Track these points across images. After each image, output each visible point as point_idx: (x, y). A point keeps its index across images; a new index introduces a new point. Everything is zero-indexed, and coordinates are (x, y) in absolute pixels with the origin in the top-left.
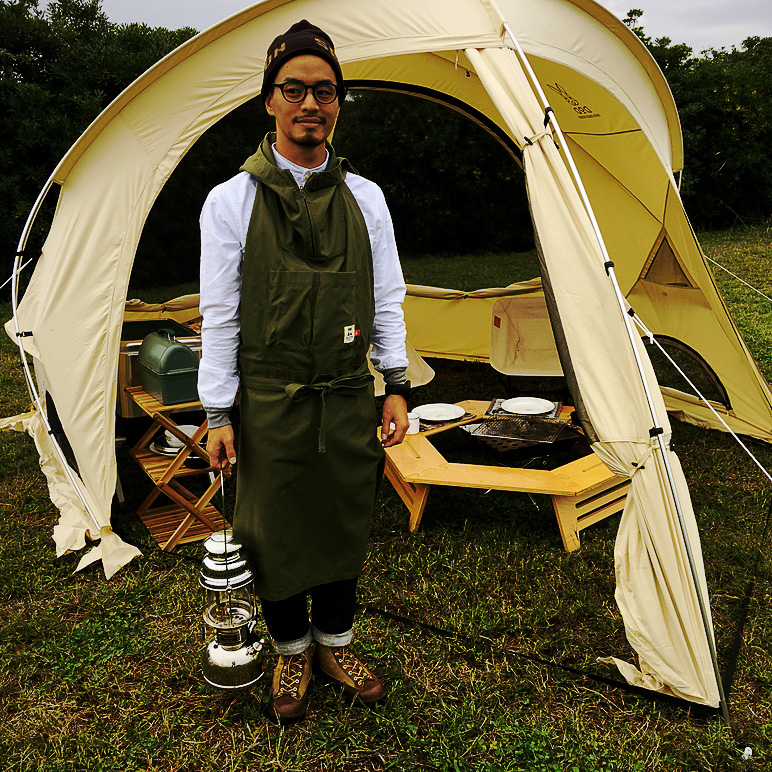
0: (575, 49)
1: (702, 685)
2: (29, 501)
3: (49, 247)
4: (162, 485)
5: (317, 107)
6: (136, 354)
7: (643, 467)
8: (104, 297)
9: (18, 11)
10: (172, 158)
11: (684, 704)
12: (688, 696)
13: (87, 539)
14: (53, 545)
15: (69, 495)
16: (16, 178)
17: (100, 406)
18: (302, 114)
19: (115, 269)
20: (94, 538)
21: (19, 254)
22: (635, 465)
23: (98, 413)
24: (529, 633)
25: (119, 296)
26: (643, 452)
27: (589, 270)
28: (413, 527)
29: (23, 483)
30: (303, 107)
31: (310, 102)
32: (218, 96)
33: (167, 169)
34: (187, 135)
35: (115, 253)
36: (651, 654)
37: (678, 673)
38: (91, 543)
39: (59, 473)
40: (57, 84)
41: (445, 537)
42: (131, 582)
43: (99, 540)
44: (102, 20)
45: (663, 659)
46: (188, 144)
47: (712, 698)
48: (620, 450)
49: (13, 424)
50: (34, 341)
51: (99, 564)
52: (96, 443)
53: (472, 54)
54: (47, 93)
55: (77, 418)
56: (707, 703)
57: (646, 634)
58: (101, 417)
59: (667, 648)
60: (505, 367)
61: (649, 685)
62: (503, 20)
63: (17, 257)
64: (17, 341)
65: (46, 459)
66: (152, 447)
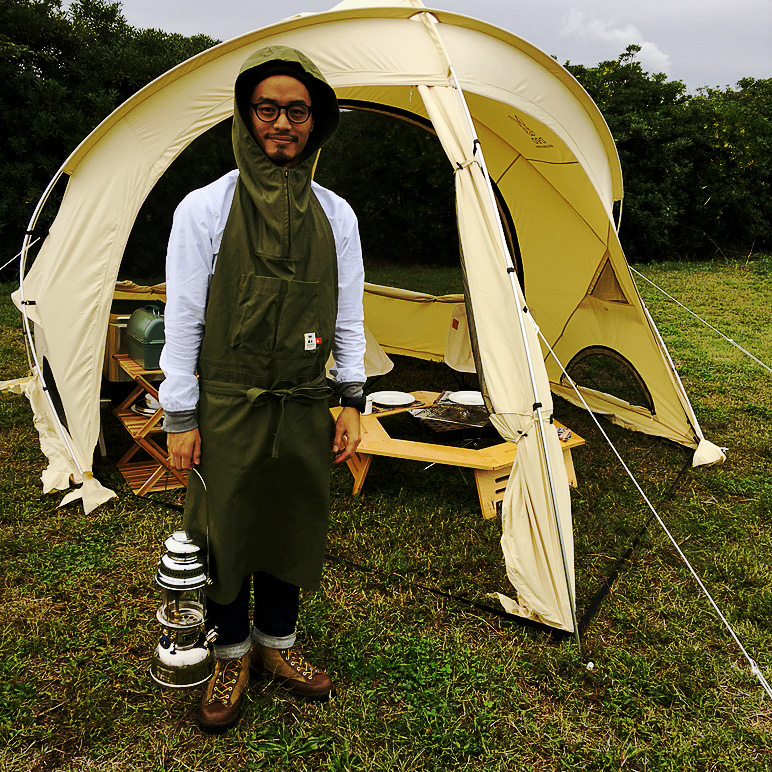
0: (519, 89)
1: (561, 614)
2: (22, 450)
3: (55, 229)
4: (140, 438)
5: (289, 127)
6: (125, 325)
7: (526, 435)
8: (98, 274)
9: (42, 10)
10: (167, 158)
11: (547, 629)
12: (550, 622)
13: (71, 482)
14: (41, 485)
15: (57, 447)
16: (30, 166)
17: (89, 368)
18: (274, 132)
19: (110, 250)
20: (77, 482)
21: (29, 233)
22: (520, 432)
23: (87, 374)
24: (435, 574)
25: (111, 274)
26: (527, 423)
27: (498, 273)
28: (356, 491)
29: (16, 436)
30: (276, 125)
31: (282, 121)
32: (210, 109)
33: (161, 167)
34: (182, 139)
35: (110, 237)
36: (524, 587)
37: (544, 603)
38: (74, 486)
39: (51, 430)
40: (74, 81)
41: (381, 501)
42: (106, 517)
43: (82, 484)
44: (121, 22)
45: (533, 592)
46: (181, 148)
47: (568, 624)
48: (509, 419)
49: (12, 387)
50: (37, 310)
51: (79, 501)
52: (84, 400)
53: (423, 90)
54: (64, 89)
55: (69, 378)
56: (564, 628)
57: (520, 570)
58: (89, 378)
59: (536, 582)
60: (458, 364)
61: (522, 614)
62: (450, 63)
63: (27, 236)
64: (22, 308)
65: (40, 417)
66: (133, 408)
